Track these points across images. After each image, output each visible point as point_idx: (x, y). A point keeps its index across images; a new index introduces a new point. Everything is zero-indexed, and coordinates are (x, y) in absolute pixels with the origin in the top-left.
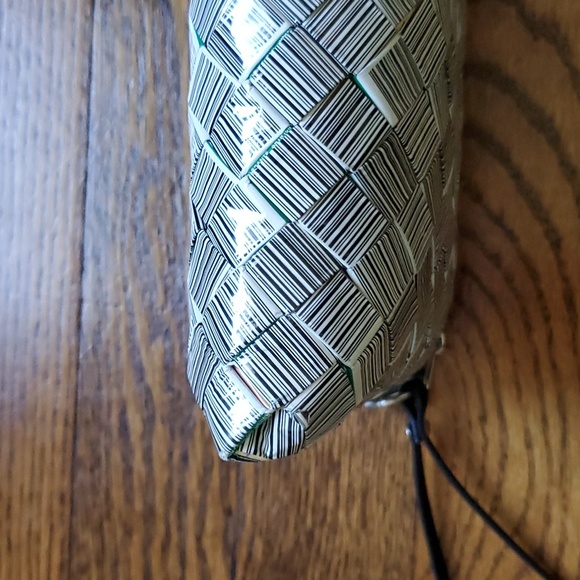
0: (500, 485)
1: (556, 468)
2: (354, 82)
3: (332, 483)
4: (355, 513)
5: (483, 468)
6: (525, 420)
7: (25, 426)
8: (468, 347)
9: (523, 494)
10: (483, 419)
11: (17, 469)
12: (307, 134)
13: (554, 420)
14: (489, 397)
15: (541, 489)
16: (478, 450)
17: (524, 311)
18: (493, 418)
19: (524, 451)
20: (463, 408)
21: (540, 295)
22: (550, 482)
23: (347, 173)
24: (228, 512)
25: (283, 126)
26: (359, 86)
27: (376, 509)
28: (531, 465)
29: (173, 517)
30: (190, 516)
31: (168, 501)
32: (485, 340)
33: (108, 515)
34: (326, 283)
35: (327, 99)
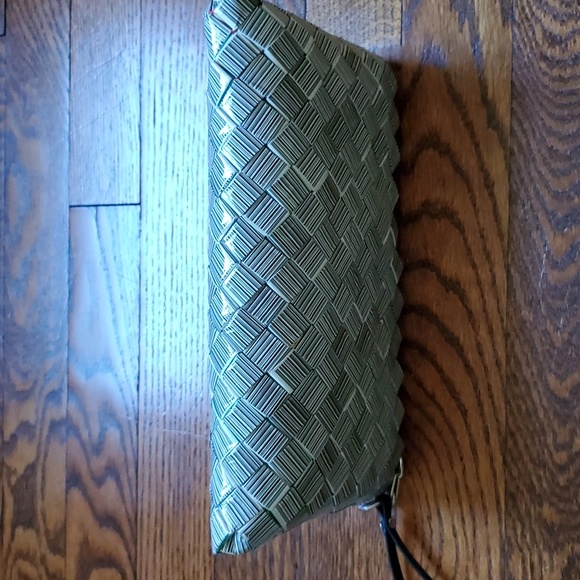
0: (440, 558)
1: (471, 550)
2: (269, 375)
3: (350, 552)
4: (363, 570)
5: (431, 548)
6: (453, 520)
7: (190, 509)
8: (420, 473)
9: (453, 564)
10: (429, 518)
11: (187, 535)
12: (246, 402)
13: (468, 520)
14: (432, 504)
15: (463, 562)
16: (428, 536)
17: (449, 453)
18: (435, 518)
19: (453, 538)
20: (418, 510)
21: (457, 443)
22: (468, 559)
23: (266, 419)
24: (296, 566)
25: (236, 398)
26: (271, 377)
27: (373, 569)
28: (457, 547)
29: (267, 566)
30: (276, 565)
31: (264, 557)
32: (428, 469)
33: (234, 563)
34: (256, 472)
35: (255, 386)
